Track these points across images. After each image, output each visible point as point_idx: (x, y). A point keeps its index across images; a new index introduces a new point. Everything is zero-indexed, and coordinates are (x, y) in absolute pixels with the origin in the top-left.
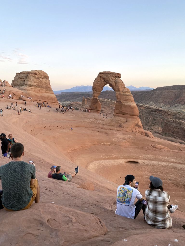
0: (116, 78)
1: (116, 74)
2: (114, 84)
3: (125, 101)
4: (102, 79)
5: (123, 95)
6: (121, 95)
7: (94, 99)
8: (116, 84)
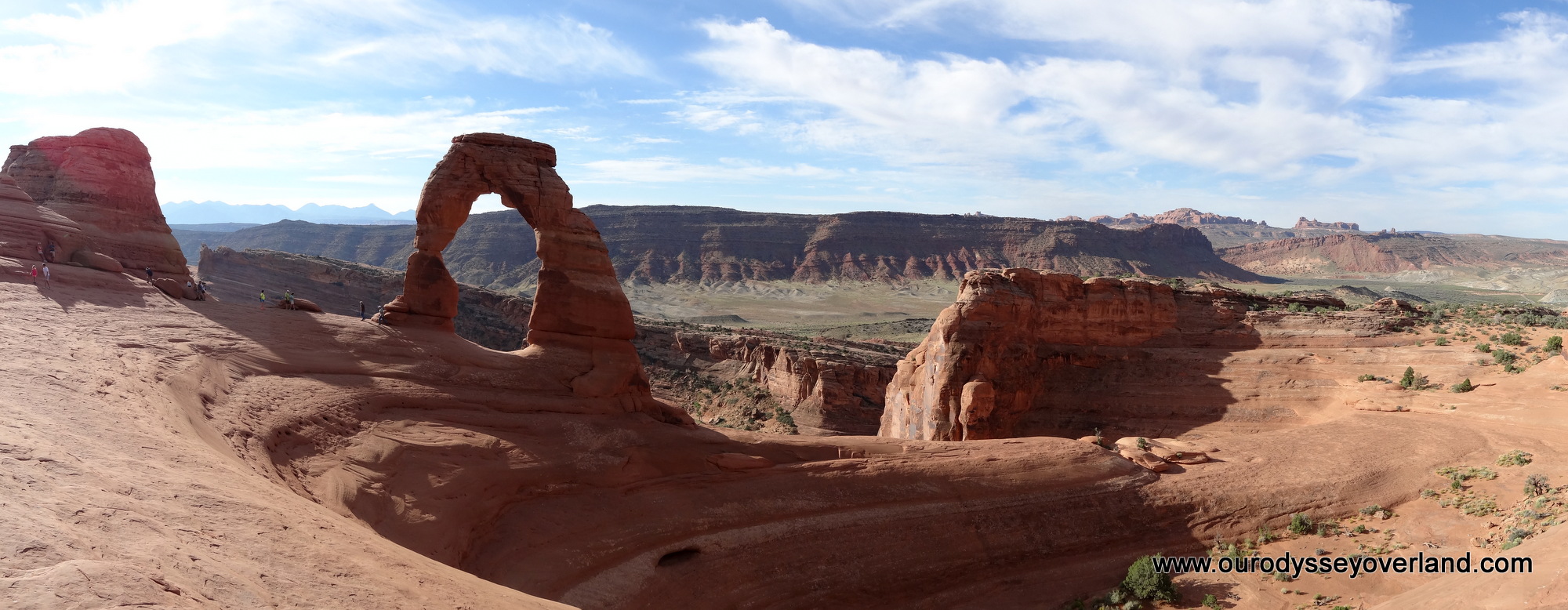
0: (541, 168)
1: (537, 149)
2: (528, 190)
3: (583, 271)
4: (472, 168)
5: (575, 244)
7: (425, 264)
8: (540, 193)
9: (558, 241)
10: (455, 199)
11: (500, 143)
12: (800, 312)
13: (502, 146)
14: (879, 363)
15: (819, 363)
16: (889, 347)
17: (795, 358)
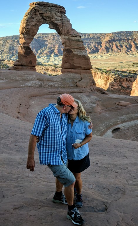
0: (62, 15)
1: (60, 8)
2: (59, 22)
5: (74, 40)
6: (71, 40)
7: (25, 49)
8: (63, 23)
9: (69, 39)
10: (34, 25)
11: (48, 6)
12: (101, 62)
13: (49, 6)
14: (126, 76)
15: (109, 76)
16: (129, 72)
17: (103, 75)
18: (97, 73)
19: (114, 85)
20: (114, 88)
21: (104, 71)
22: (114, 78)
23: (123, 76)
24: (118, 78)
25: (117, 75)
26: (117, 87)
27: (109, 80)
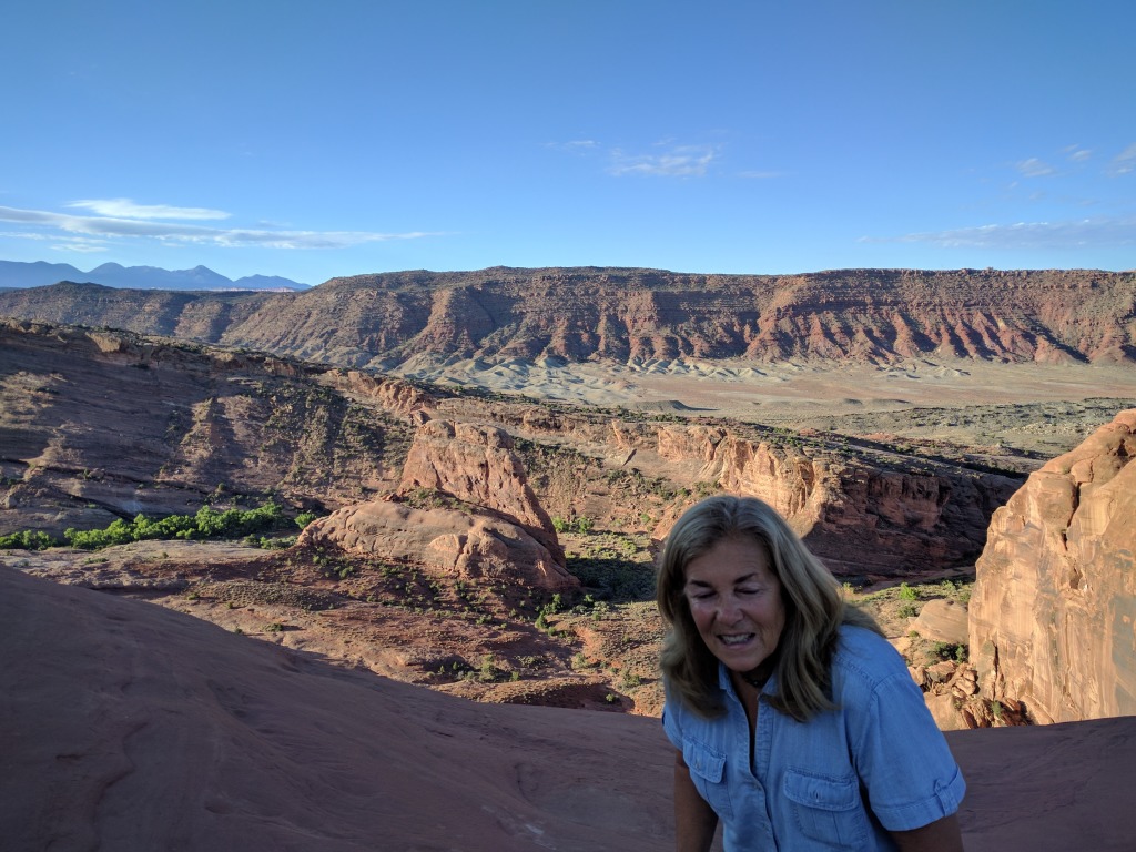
14: (901, 469)
15: (817, 465)
16: (905, 446)
17: (782, 458)
18: (755, 448)
19: (841, 511)
20: (842, 527)
21: (784, 438)
22: (839, 475)
23: (887, 466)
24: (862, 476)
25: (854, 462)
26: (859, 522)
27: (817, 483)
